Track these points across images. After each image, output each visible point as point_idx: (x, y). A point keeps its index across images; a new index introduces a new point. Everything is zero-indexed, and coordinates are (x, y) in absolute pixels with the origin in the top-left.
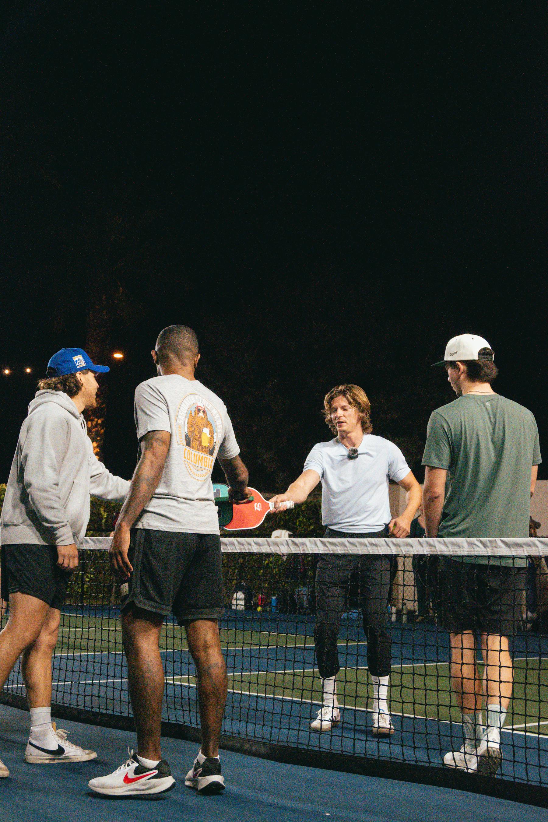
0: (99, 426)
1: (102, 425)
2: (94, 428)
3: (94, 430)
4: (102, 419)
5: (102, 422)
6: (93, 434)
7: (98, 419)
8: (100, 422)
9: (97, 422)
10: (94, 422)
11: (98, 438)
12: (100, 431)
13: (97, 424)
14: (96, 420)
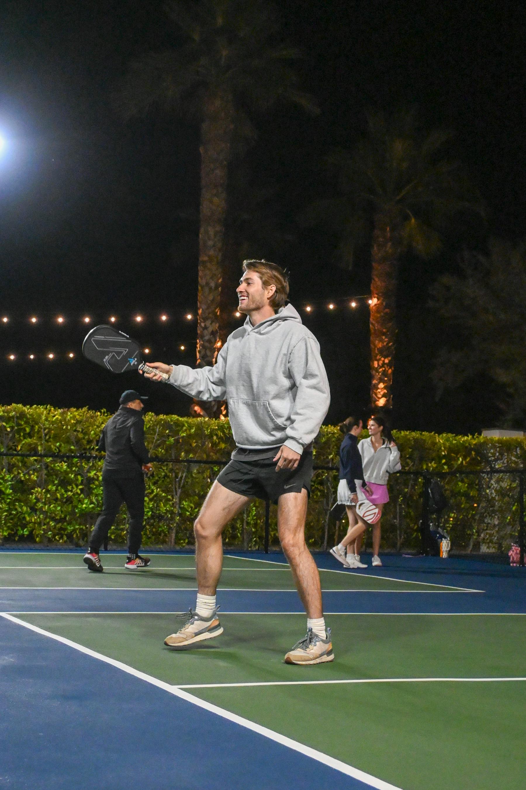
0: (386, 366)
1: (390, 365)
2: (380, 368)
3: (381, 370)
4: (390, 358)
5: (390, 361)
6: (380, 374)
7: (385, 358)
8: (387, 361)
9: (384, 361)
10: (381, 362)
11: (386, 379)
12: (388, 371)
13: (384, 363)
14: (383, 359)
